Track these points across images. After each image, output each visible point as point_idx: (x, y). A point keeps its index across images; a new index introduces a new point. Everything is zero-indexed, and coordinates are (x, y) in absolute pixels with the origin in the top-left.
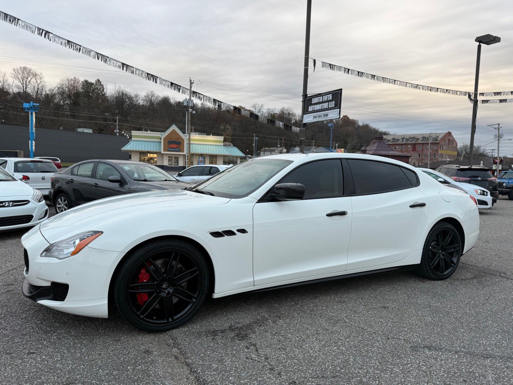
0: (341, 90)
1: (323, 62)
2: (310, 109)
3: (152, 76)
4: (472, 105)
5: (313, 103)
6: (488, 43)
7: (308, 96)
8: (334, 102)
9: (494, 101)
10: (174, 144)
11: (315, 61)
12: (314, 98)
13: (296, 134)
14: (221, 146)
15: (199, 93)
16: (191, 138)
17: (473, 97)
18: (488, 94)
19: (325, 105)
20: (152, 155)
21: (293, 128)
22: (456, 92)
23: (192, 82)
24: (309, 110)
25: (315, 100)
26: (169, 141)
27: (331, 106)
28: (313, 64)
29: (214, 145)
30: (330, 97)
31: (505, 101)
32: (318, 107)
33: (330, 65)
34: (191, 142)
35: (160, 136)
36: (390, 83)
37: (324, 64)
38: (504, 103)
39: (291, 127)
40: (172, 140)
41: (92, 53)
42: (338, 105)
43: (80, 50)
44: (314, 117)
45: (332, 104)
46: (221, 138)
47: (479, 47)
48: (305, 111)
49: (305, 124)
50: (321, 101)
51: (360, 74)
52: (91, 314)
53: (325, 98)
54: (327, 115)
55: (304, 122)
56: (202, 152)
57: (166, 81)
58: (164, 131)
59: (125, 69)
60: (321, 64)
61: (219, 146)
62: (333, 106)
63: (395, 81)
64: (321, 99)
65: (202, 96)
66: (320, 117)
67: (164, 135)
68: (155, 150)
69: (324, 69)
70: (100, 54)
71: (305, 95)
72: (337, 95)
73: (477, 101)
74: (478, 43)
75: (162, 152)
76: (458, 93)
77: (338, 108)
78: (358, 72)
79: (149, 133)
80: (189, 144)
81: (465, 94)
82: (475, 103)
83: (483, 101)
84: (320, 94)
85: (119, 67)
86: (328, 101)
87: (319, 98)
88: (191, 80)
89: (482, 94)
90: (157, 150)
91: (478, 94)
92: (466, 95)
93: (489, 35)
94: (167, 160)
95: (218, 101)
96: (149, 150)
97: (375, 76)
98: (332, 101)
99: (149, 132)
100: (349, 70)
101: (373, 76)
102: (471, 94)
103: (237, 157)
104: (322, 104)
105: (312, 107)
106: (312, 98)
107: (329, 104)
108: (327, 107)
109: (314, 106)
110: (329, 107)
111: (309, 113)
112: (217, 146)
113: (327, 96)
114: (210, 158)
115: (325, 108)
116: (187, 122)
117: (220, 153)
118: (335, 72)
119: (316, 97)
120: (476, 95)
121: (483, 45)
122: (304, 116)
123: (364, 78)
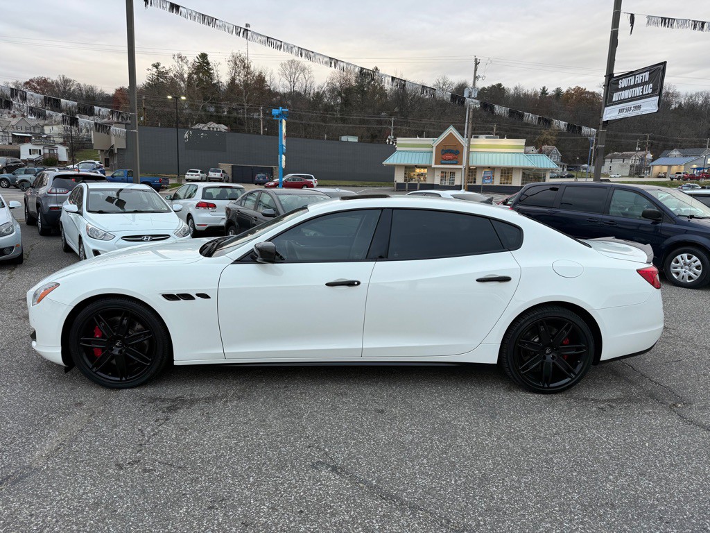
0: (664, 63)
1: (648, 17)
2: (616, 97)
5: (620, 87)
7: (615, 75)
8: (651, 85)
10: (450, 153)
11: (633, 16)
12: (622, 79)
14: (521, 153)
16: (471, 143)
19: (638, 91)
20: (422, 170)
21: (585, 129)
23: (478, 61)
24: (614, 99)
25: (622, 83)
26: (443, 150)
27: (647, 92)
28: (628, 21)
29: (510, 153)
30: (647, 76)
32: (626, 94)
33: (664, 19)
34: (471, 150)
35: (431, 143)
37: (651, 20)
39: (580, 129)
40: (448, 148)
41: (295, 50)
42: (657, 90)
43: (281, 46)
44: (621, 111)
45: (649, 89)
46: (522, 142)
48: (607, 101)
49: (606, 122)
50: (632, 84)
53: (639, 79)
54: (639, 107)
55: (604, 119)
56: (490, 164)
58: (437, 136)
59: (333, 65)
60: (646, 20)
61: (518, 153)
62: (650, 91)
64: (633, 80)
66: (628, 110)
67: (435, 142)
68: (424, 163)
70: (304, 49)
71: (610, 75)
72: (657, 72)
75: (433, 166)
77: (656, 95)
79: (418, 140)
80: (469, 153)
84: (632, 72)
85: (326, 62)
86: (643, 84)
87: (629, 78)
88: (476, 60)
90: (427, 163)
94: (440, 176)
96: (416, 163)
98: (649, 84)
99: (418, 138)
100: (704, 23)
103: (546, 170)
104: (634, 89)
105: (618, 93)
106: (619, 80)
107: (643, 89)
108: (641, 94)
109: (620, 93)
110: (644, 93)
111: (615, 104)
112: (513, 153)
113: (641, 75)
114: (502, 173)
115: (638, 95)
116: (467, 121)
117: (518, 165)
118: (674, 30)
119: (625, 78)
122: (606, 108)
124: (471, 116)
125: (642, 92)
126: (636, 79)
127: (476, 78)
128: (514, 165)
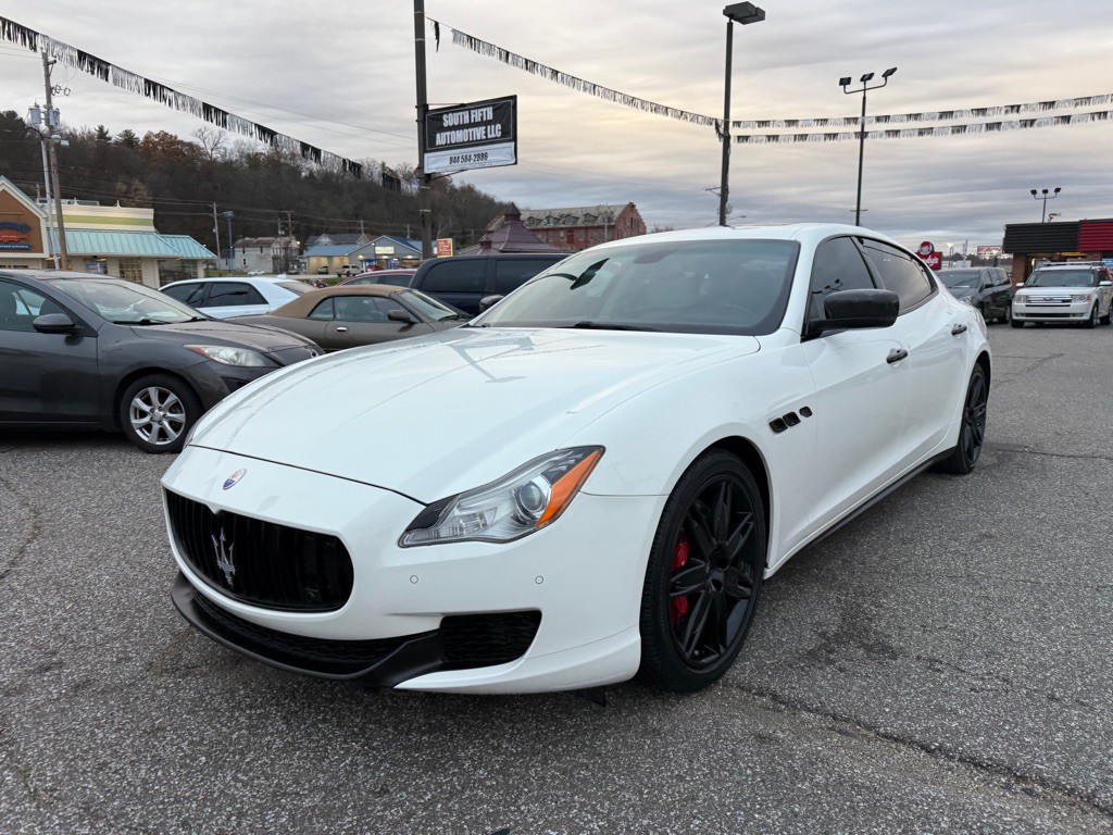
0: (514, 98)
1: (454, 31)
2: (441, 139)
3: (18, 27)
4: (721, 145)
5: (445, 125)
6: (744, 21)
7: (431, 108)
8: (499, 126)
9: (758, 139)
10: (10, 230)
11: (437, 24)
12: (447, 113)
13: (410, 198)
14: (149, 233)
15: (162, 87)
16: (65, 213)
17: (721, 130)
18: (748, 124)
19: (479, 133)
21: (404, 185)
22: (695, 118)
23: (51, 59)
24: (438, 142)
25: (449, 120)
27: (493, 136)
28: (434, 32)
29: (129, 232)
30: (489, 113)
31: (775, 138)
32: (459, 136)
33: (470, 38)
34: (66, 225)
36: (585, 89)
37: (457, 35)
38: (773, 144)
42: (510, 134)
44: (452, 160)
45: (496, 131)
46: (149, 214)
47: (730, 26)
48: (427, 144)
49: (429, 175)
50: (466, 121)
51: (530, 65)
52: (594, 681)
53: (477, 115)
55: (427, 171)
56: (97, 251)
57: (64, 46)
60: (451, 35)
61: (144, 233)
62: (499, 134)
63: (595, 86)
64: (467, 117)
65: (171, 94)
66: (466, 159)
69: (457, 46)
71: (422, 105)
72: (505, 110)
73: (729, 137)
74: (727, 19)
76: (700, 118)
77: (510, 141)
78: (527, 61)
80: (62, 229)
81: (709, 121)
82: (726, 139)
83: (739, 137)
84: (463, 105)
86: (486, 123)
87: (461, 114)
89: (738, 124)
91: (731, 124)
92: (711, 124)
93: (747, 3)
95: (217, 110)
97: (557, 72)
98: (495, 124)
100: (508, 53)
101: (555, 73)
102: (720, 122)
103: (194, 262)
104: (470, 130)
105: (444, 134)
106: (442, 114)
107: (486, 130)
108: (484, 137)
109: (448, 133)
110: (489, 136)
111: (437, 150)
112: (136, 232)
113: (480, 110)
114: (121, 266)
115: (479, 138)
116: (46, 169)
117: (149, 253)
118: (480, 55)
119: (453, 112)
120: (727, 124)
121: (736, 24)
122: (426, 155)
123: (537, 75)
124: (54, 160)
125: (486, 134)
126: (473, 116)
127: (50, 91)
128: (142, 253)
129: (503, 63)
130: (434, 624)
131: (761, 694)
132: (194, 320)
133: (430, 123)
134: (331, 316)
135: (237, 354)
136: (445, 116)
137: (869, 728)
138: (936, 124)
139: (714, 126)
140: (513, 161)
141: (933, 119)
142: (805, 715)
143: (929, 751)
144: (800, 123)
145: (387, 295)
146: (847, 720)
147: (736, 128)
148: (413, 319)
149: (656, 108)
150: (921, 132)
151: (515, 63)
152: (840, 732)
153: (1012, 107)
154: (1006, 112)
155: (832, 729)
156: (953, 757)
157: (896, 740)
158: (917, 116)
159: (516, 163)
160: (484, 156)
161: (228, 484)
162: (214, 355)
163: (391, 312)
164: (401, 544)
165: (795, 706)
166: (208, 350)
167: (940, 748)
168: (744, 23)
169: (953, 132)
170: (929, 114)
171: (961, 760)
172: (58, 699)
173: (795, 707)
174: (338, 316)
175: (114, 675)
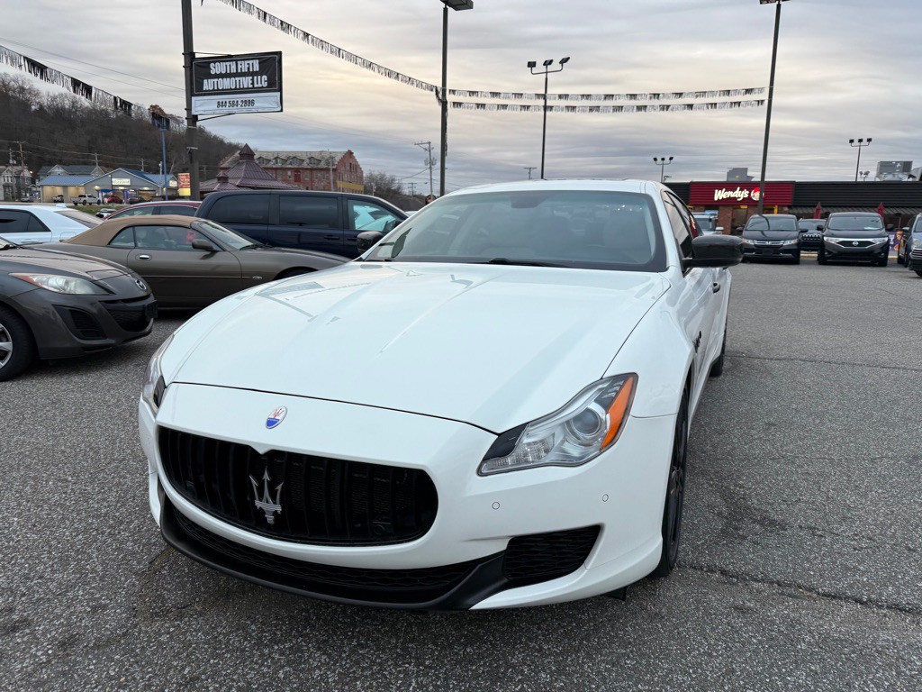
0: (279, 54)
2: (208, 85)
4: (439, 108)
5: (212, 73)
6: (456, 7)
7: (197, 56)
8: (265, 77)
9: (469, 106)
12: (215, 62)
17: (440, 96)
18: (461, 93)
19: (246, 82)
22: (420, 84)
24: (206, 87)
25: (216, 68)
27: (260, 85)
30: (256, 65)
31: (483, 106)
32: (226, 83)
38: (480, 111)
42: (275, 84)
45: (262, 81)
47: (446, 11)
48: (194, 88)
49: (198, 117)
50: (233, 70)
51: (284, 26)
53: (243, 66)
55: (195, 114)
62: (265, 84)
63: (340, 49)
64: (233, 67)
66: (234, 104)
71: (189, 53)
72: (270, 65)
73: (446, 102)
74: (443, 5)
76: (424, 85)
77: (276, 91)
78: (282, 22)
81: (431, 88)
82: (444, 104)
83: (454, 103)
84: (230, 56)
86: (253, 74)
87: (228, 64)
89: (453, 92)
91: (447, 92)
92: (432, 90)
97: (308, 35)
98: (261, 75)
100: (265, 14)
101: (306, 35)
102: (439, 90)
104: (237, 79)
105: (211, 81)
107: (253, 80)
108: (250, 86)
109: (216, 80)
110: (256, 86)
111: (205, 95)
113: (247, 62)
115: (246, 86)
118: (242, 13)
119: (220, 62)
120: (444, 91)
121: (450, 10)
122: (194, 99)
123: (291, 35)
125: (253, 84)
126: (239, 67)
129: (261, 22)
130: (502, 546)
131: (712, 571)
132: (7, 248)
133: (198, 71)
134: (132, 244)
135: (67, 283)
136: (212, 65)
137: (810, 590)
138: (602, 103)
139: (434, 92)
140: (279, 109)
141: (600, 99)
142: (756, 585)
143: (862, 603)
144: (502, 95)
145: (188, 225)
146: (790, 585)
147: (452, 95)
148: (215, 248)
149: (389, 74)
150: (591, 109)
151: (272, 24)
152: (790, 596)
153: (655, 94)
154: (651, 98)
155: (782, 594)
156: (882, 606)
157: (834, 597)
158: (588, 96)
159: (282, 111)
160: (251, 102)
161: (271, 423)
162: (42, 282)
163: (196, 241)
164: (480, 473)
165: (743, 578)
166: (36, 278)
167: (870, 600)
168: (456, 9)
169: (614, 110)
170: (597, 95)
171: (888, 607)
172: (49, 662)
173: (745, 579)
174: (139, 245)
175: (96, 625)
